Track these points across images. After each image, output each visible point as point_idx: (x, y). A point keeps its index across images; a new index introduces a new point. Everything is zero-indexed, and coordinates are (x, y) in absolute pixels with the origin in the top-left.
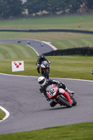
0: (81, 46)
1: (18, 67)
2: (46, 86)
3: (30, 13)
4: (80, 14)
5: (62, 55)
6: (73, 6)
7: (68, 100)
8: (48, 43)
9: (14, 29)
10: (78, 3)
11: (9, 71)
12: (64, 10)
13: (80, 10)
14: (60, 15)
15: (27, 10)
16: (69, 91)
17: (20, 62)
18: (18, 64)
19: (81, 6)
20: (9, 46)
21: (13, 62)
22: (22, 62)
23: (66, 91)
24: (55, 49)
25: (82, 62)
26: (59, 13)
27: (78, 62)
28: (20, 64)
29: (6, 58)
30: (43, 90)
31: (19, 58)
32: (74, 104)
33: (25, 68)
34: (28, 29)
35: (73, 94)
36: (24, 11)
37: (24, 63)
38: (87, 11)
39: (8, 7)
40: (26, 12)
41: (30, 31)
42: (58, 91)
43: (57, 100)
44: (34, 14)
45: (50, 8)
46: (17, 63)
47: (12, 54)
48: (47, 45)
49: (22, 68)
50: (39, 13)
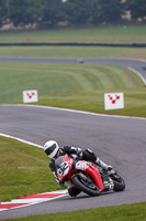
1: (114, 102)
3: (134, 17)
9: (109, 42)
11: (100, 109)
15: (129, 12)
17: (118, 94)
18: (114, 98)
20: (101, 70)
21: (106, 95)
22: (121, 95)
28: (118, 98)
29: (96, 88)
31: (116, 89)
33: (125, 104)
34: (131, 43)
36: (125, 14)
37: (125, 96)
39: (99, 7)
40: (128, 15)
41: (134, 45)
44: (140, 20)
46: (113, 96)
47: (106, 83)
49: (120, 104)
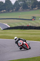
0: (20, 26)
2: (18, 41)
4: (20, 11)
5: (12, 29)
6: (17, 8)
7: (27, 47)
8: (6, 24)
10: (19, 7)
12: (13, 10)
13: (20, 10)
14: (11, 12)
16: (28, 43)
19: (20, 8)
23: (26, 43)
24: (9, 27)
25: (21, 32)
26: (11, 11)
27: (19, 32)
30: (17, 43)
32: (30, 48)
35: (29, 44)
38: (23, 10)
42: (23, 43)
43: (22, 47)
45: (7, 9)
48: (6, 25)
50: (2, 11)
